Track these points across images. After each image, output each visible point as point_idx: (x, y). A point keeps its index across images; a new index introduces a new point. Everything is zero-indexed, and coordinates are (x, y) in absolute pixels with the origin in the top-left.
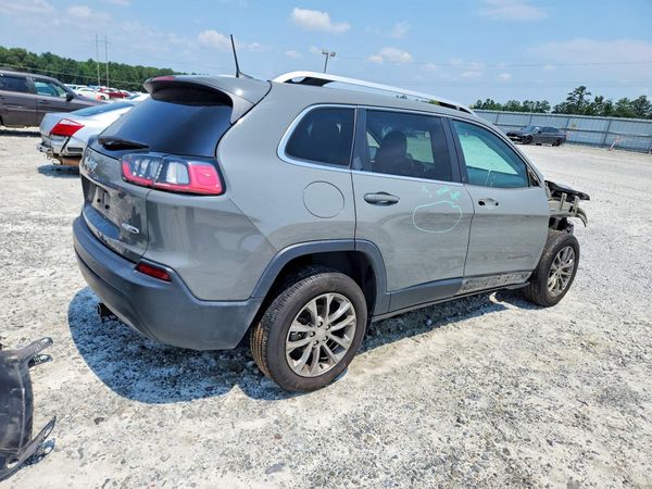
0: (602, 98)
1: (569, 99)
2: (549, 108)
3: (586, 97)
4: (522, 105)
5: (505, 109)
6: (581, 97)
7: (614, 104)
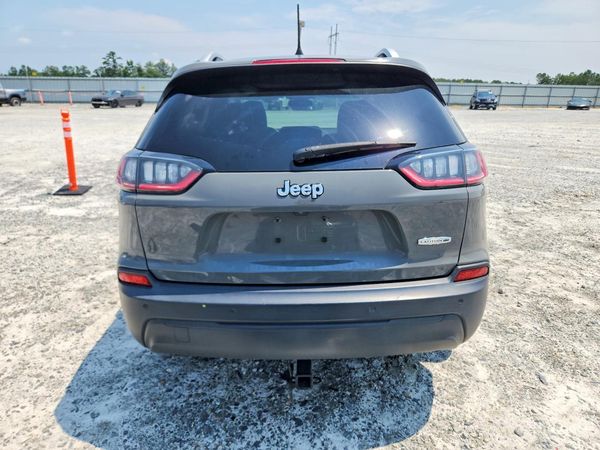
0: (132, 63)
1: (105, 63)
2: (89, 73)
3: (118, 62)
4: (61, 70)
5: (45, 74)
6: (114, 61)
7: (143, 67)
